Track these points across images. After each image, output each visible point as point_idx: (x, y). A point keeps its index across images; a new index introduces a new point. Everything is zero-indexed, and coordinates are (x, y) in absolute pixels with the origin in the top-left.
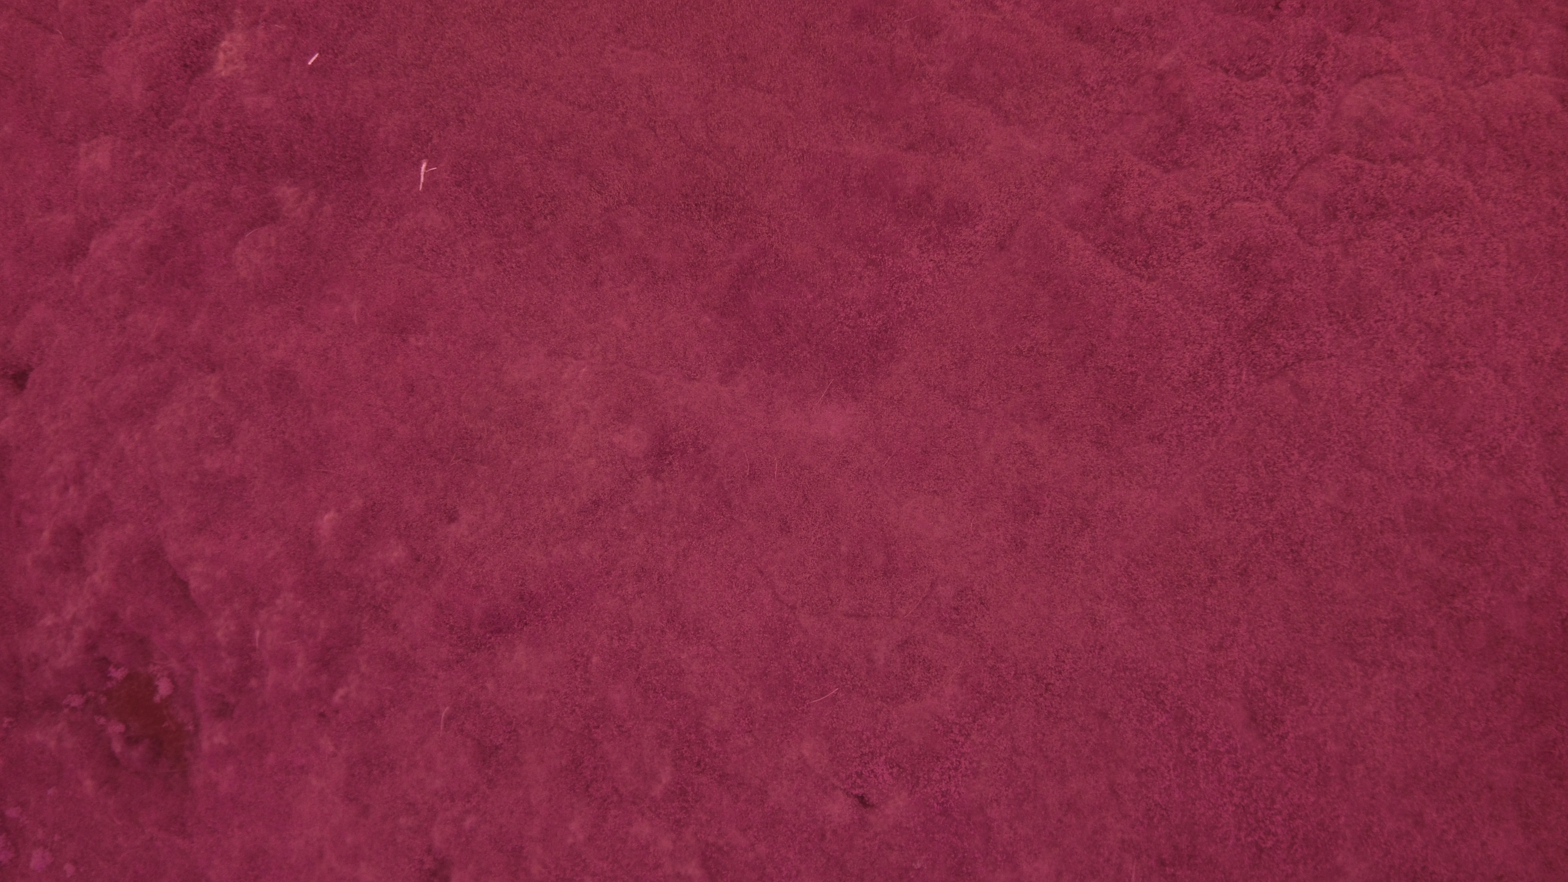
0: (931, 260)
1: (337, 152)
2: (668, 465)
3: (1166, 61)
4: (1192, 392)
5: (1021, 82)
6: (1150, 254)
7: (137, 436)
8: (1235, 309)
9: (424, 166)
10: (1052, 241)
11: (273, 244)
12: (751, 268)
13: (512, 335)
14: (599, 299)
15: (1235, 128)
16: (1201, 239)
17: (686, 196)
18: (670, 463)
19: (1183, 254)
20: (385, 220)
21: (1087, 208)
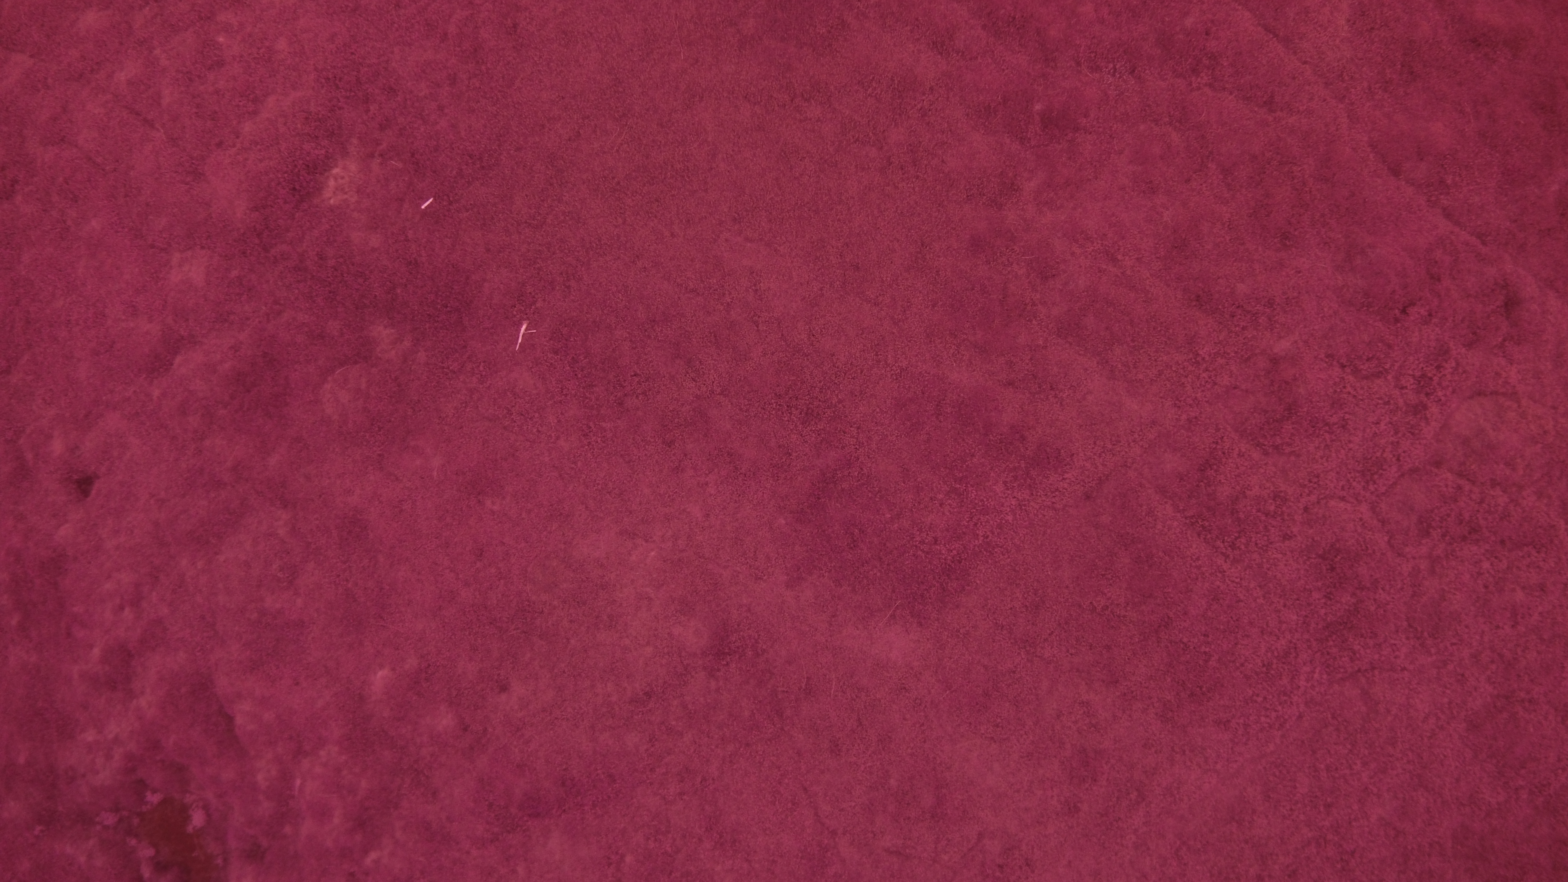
0: (1015, 497)
1: (439, 301)
2: (724, 665)
3: (1283, 346)
4: (1264, 683)
5: (1133, 341)
6: (1239, 537)
7: (200, 564)
8: (1316, 607)
9: (524, 327)
10: (1141, 506)
11: (364, 386)
12: (834, 478)
13: (587, 507)
14: (678, 485)
15: (1343, 427)
16: (1292, 532)
17: (780, 396)
18: (728, 664)
19: (1271, 543)
20: (479, 376)
21: (1181, 479)
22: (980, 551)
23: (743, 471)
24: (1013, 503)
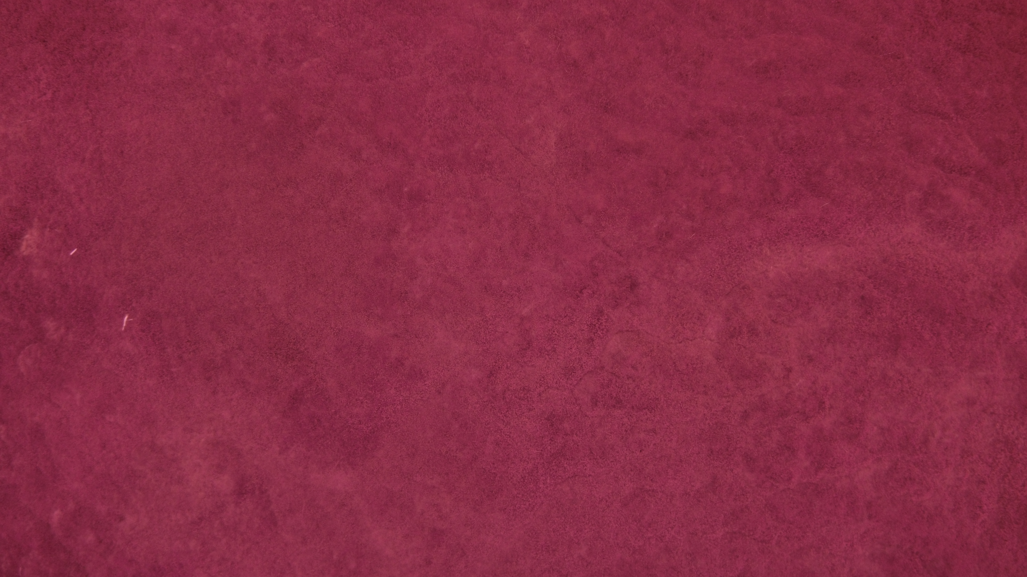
0: (402, 396)
1: (79, 306)
2: (243, 500)
3: (525, 312)
9: (126, 318)
10: (462, 397)
11: (39, 355)
12: (302, 392)
13: (164, 417)
14: (215, 401)
16: (533, 407)
17: (271, 349)
19: (523, 413)
20: (101, 346)
21: (480, 382)
22: (384, 426)
23: (251, 391)
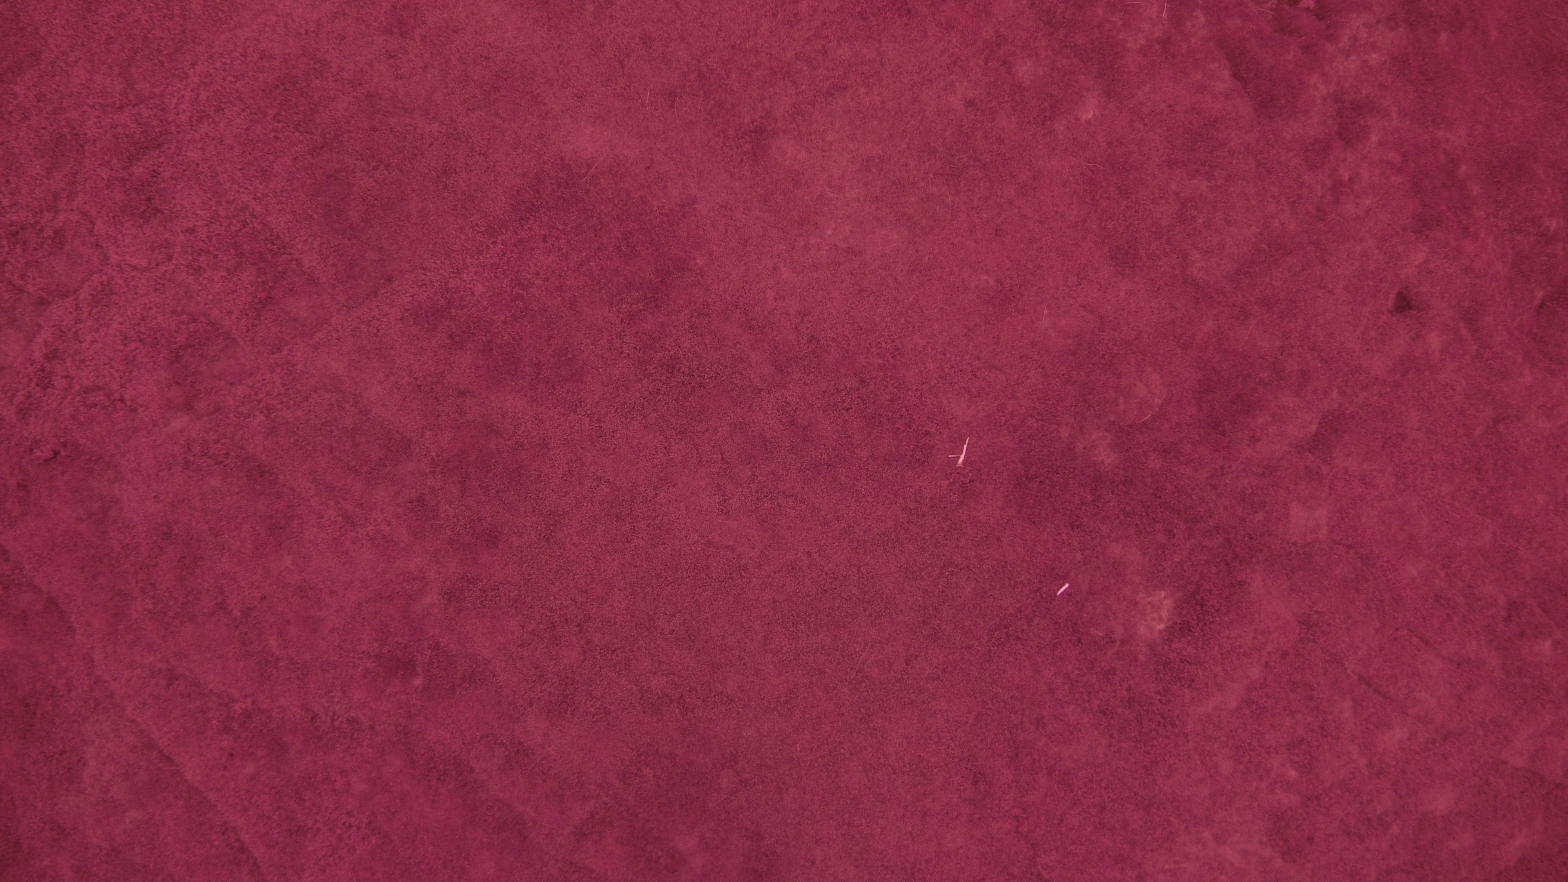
0: (463, 280)
1: (1048, 488)
3: (179, 422)
4: (224, 93)
5: (332, 431)
6: (237, 231)
7: (1276, 223)
8: (168, 164)
9: (961, 460)
10: (333, 265)
11: (1121, 400)
16: (185, 236)
17: (701, 386)
18: (753, 122)
19: (207, 225)
20: (1006, 411)
22: (500, 229)
23: (738, 311)
24: (465, 275)
